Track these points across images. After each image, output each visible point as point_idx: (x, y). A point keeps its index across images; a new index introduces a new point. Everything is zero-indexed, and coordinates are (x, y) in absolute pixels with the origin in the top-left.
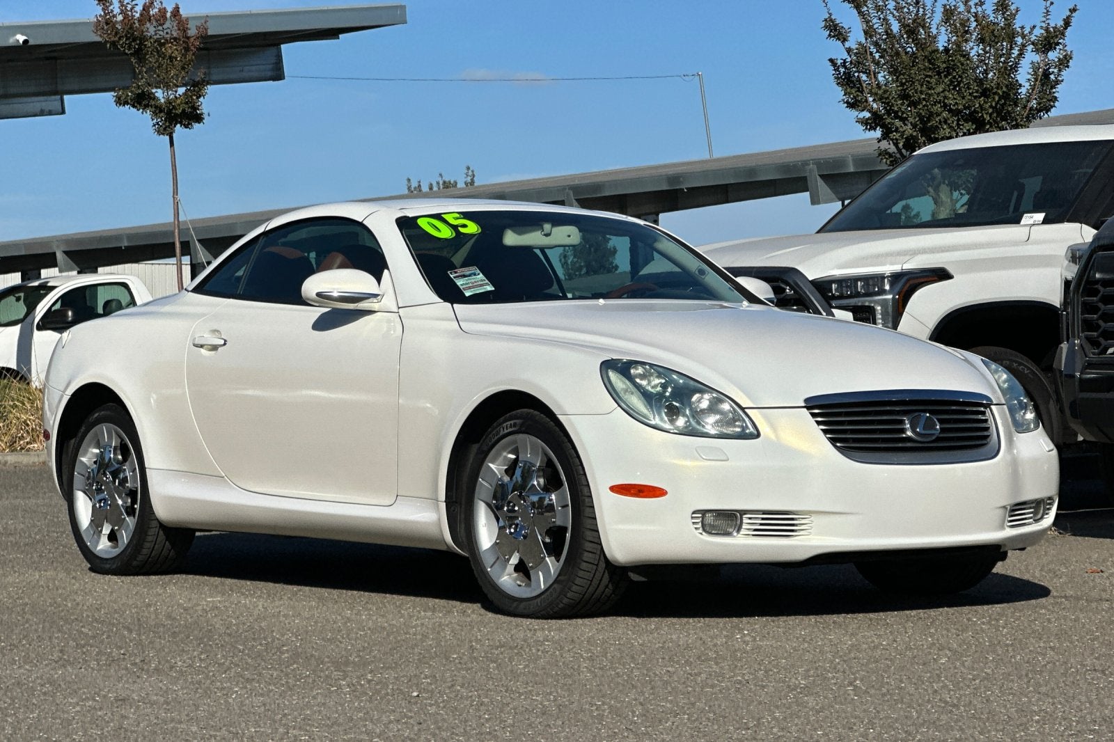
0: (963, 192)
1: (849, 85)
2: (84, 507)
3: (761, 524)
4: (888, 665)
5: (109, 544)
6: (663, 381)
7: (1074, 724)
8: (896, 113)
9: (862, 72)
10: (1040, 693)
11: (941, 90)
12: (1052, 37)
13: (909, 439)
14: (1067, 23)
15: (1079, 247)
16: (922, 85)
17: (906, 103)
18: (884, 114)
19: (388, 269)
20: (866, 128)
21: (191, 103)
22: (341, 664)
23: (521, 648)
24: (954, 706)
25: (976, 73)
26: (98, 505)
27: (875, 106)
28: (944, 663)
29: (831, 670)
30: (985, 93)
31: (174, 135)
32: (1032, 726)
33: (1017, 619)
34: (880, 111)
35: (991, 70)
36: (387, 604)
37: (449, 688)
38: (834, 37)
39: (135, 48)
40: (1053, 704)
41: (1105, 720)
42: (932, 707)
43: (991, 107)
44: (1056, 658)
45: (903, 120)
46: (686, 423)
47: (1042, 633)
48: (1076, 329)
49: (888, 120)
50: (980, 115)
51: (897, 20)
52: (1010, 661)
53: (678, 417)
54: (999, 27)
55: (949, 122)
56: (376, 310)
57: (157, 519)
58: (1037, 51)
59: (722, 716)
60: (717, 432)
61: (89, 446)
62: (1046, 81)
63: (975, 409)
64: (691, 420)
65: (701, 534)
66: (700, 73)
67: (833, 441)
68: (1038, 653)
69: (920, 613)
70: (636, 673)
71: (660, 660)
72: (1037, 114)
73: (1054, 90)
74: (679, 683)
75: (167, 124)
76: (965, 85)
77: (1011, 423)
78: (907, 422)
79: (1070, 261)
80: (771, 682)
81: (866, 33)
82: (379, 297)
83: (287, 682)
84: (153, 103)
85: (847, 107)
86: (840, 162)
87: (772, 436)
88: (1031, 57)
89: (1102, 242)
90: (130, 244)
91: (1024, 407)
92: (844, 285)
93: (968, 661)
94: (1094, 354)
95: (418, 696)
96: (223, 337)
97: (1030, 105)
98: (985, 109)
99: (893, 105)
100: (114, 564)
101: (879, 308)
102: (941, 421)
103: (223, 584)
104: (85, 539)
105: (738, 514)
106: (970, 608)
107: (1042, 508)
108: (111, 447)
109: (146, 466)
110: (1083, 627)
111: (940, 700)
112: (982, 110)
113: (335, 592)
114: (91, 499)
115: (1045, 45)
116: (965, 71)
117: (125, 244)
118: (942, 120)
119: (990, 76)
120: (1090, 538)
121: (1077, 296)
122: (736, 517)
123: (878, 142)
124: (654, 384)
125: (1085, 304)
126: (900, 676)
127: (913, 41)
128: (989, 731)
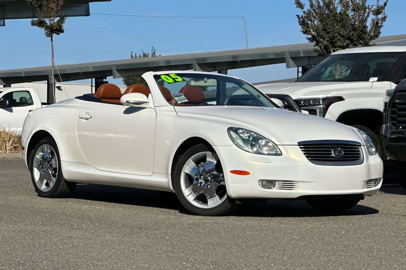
0: (345, 66)
1: (304, 25)
2: (37, 174)
3: (282, 185)
4: (324, 233)
5: (46, 187)
6: (249, 135)
7: (388, 252)
8: (321, 36)
9: (309, 20)
10: (376, 243)
11: (338, 28)
12: (380, 10)
13: (333, 157)
14: (385, 4)
15: (390, 91)
16: (331, 26)
17: (325, 32)
18: (317, 36)
19: (151, 93)
20: (310, 41)
21: (59, 25)
22: (140, 228)
23: (199, 225)
24: (348, 246)
25: (351, 22)
26: (42, 173)
27: (313, 33)
28: (343, 233)
29: (306, 234)
30: (354, 30)
31: (53, 37)
32: (374, 252)
33: (367, 220)
34: (315, 35)
35: (357, 21)
36: (147, 210)
37: (179, 236)
38: (299, 7)
39: (39, 4)
40: (381, 246)
41: (398, 251)
42: (341, 246)
43: (356, 35)
44: (381, 232)
45: (324, 39)
46: (257, 149)
47: (376, 225)
48: (388, 120)
49: (318, 39)
50: (352, 37)
51: (322, 1)
52: (366, 233)
53: (254, 147)
54: (360, 5)
55: (341, 40)
56: (147, 107)
57: (64, 179)
58: (374, 14)
59: (272, 247)
60: (267, 153)
61: (39, 152)
62: (377, 26)
63: (355, 147)
64: (259, 149)
65: (261, 188)
66: (244, 16)
67: (307, 157)
68: (375, 231)
69: (333, 217)
70: (240, 233)
71: (247, 230)
72: (373, 38)
73: (380, 29)
74: (255, 237)
75: (50, 33)
76: (347, 26)
77: (367, 153)
78: (332, 151)
79: (387, 95)
80: (286, 237)
81: (311, 6)
82: (148, 103)
83: (123, 233)
84: (45, 25)
85: (303, 33)
86: (298, 52)
87: (286, 155)
88: (372, 16)
89: (398, 89)
90: (26, 75)
91: (372, 146)
92: (306, 102)
93: (351, 233)
94: (394, 129)
95: (169, 239)
96: (90, 115)
97: (371, 34)
98: (354, 36)
99: (320, 33)
100: (47, 194)
101: (318, 110)
102: (344, 151)
103: (87, 202)
104: (37, 185)
105: (274, 182)
106: (351, 216)
107: (377, 182)
108: (48, 153)
109: (61, 160)
110: (390, 223)
111: (343, 244)
112: (353, 36)
113: (128, 206)
114: (39, 171)
115: (377, 12)
116: (347, 21)
117: (23, 75)
118: (338, 39)
119: (356, 23)
120: (391, 194)
121: (389, 108)
122: (273, 182)
123: (314, 46)
124: (246, 136)
125: (392, 111)
126: (329, 236)
127: (328, 9)
128: (360, 254)
